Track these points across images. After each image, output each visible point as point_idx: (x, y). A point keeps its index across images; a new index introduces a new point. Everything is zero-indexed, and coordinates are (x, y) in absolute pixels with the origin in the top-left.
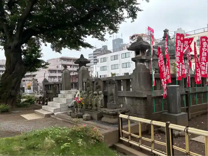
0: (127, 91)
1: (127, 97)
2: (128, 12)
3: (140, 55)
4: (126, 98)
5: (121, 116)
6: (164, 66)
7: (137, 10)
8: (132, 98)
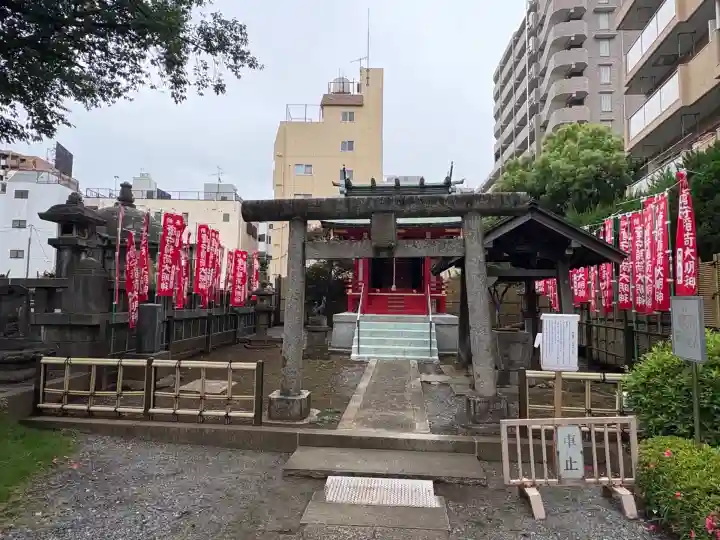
0: (46, 311)
1: (45, 325)
2: (31, 114)
3: (75, 234)
4: (42, 327)
5: (45, 360)
6: (136, 269)
7: (58, 120)
8: (61, 327)
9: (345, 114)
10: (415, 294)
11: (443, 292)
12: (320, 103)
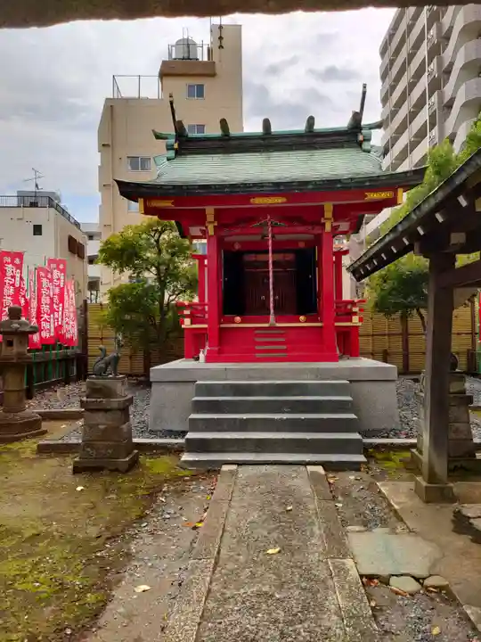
9: (190, 87)
10: (302, 322)
11: (355, 319)
12: (157, 74)
